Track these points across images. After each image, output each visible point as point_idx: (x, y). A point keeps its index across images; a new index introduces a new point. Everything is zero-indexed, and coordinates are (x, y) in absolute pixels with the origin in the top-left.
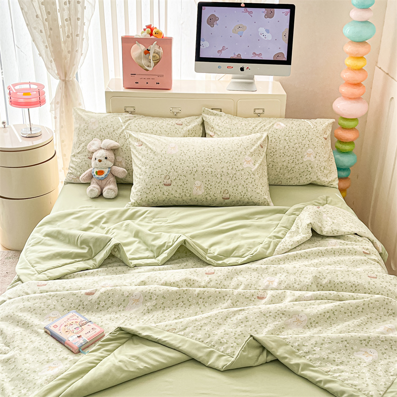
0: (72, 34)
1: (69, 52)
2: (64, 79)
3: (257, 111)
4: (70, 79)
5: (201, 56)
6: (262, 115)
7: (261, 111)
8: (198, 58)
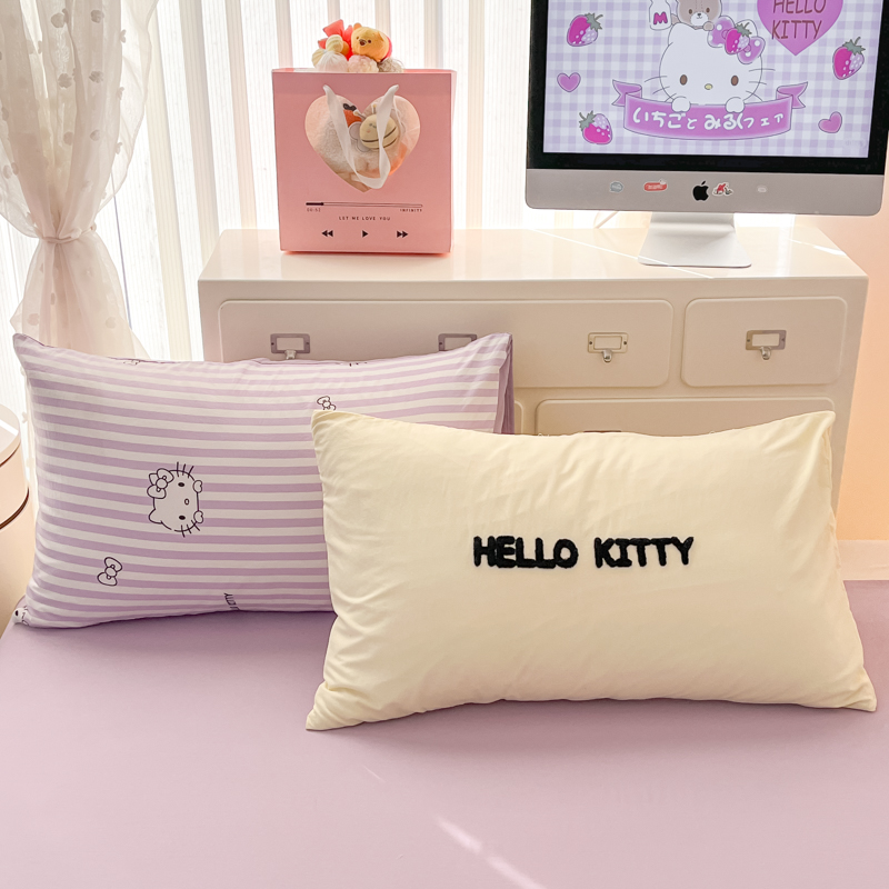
0: (77, 72)
1: (67, 138)
2: (51, 234)
3: (758, 341)
4: (74, 236)
5: (549, 147)
6: (777, 353)
7: (774, 340)
8: (539, 157)
